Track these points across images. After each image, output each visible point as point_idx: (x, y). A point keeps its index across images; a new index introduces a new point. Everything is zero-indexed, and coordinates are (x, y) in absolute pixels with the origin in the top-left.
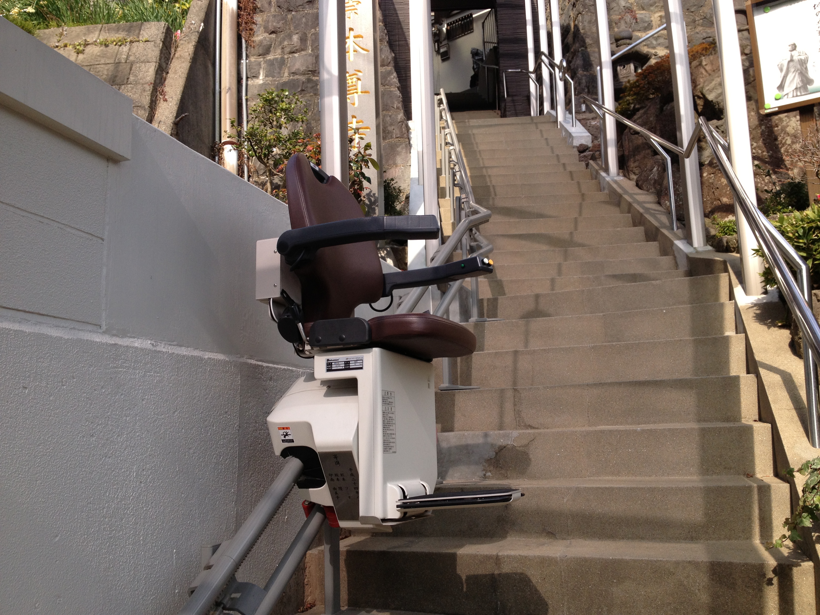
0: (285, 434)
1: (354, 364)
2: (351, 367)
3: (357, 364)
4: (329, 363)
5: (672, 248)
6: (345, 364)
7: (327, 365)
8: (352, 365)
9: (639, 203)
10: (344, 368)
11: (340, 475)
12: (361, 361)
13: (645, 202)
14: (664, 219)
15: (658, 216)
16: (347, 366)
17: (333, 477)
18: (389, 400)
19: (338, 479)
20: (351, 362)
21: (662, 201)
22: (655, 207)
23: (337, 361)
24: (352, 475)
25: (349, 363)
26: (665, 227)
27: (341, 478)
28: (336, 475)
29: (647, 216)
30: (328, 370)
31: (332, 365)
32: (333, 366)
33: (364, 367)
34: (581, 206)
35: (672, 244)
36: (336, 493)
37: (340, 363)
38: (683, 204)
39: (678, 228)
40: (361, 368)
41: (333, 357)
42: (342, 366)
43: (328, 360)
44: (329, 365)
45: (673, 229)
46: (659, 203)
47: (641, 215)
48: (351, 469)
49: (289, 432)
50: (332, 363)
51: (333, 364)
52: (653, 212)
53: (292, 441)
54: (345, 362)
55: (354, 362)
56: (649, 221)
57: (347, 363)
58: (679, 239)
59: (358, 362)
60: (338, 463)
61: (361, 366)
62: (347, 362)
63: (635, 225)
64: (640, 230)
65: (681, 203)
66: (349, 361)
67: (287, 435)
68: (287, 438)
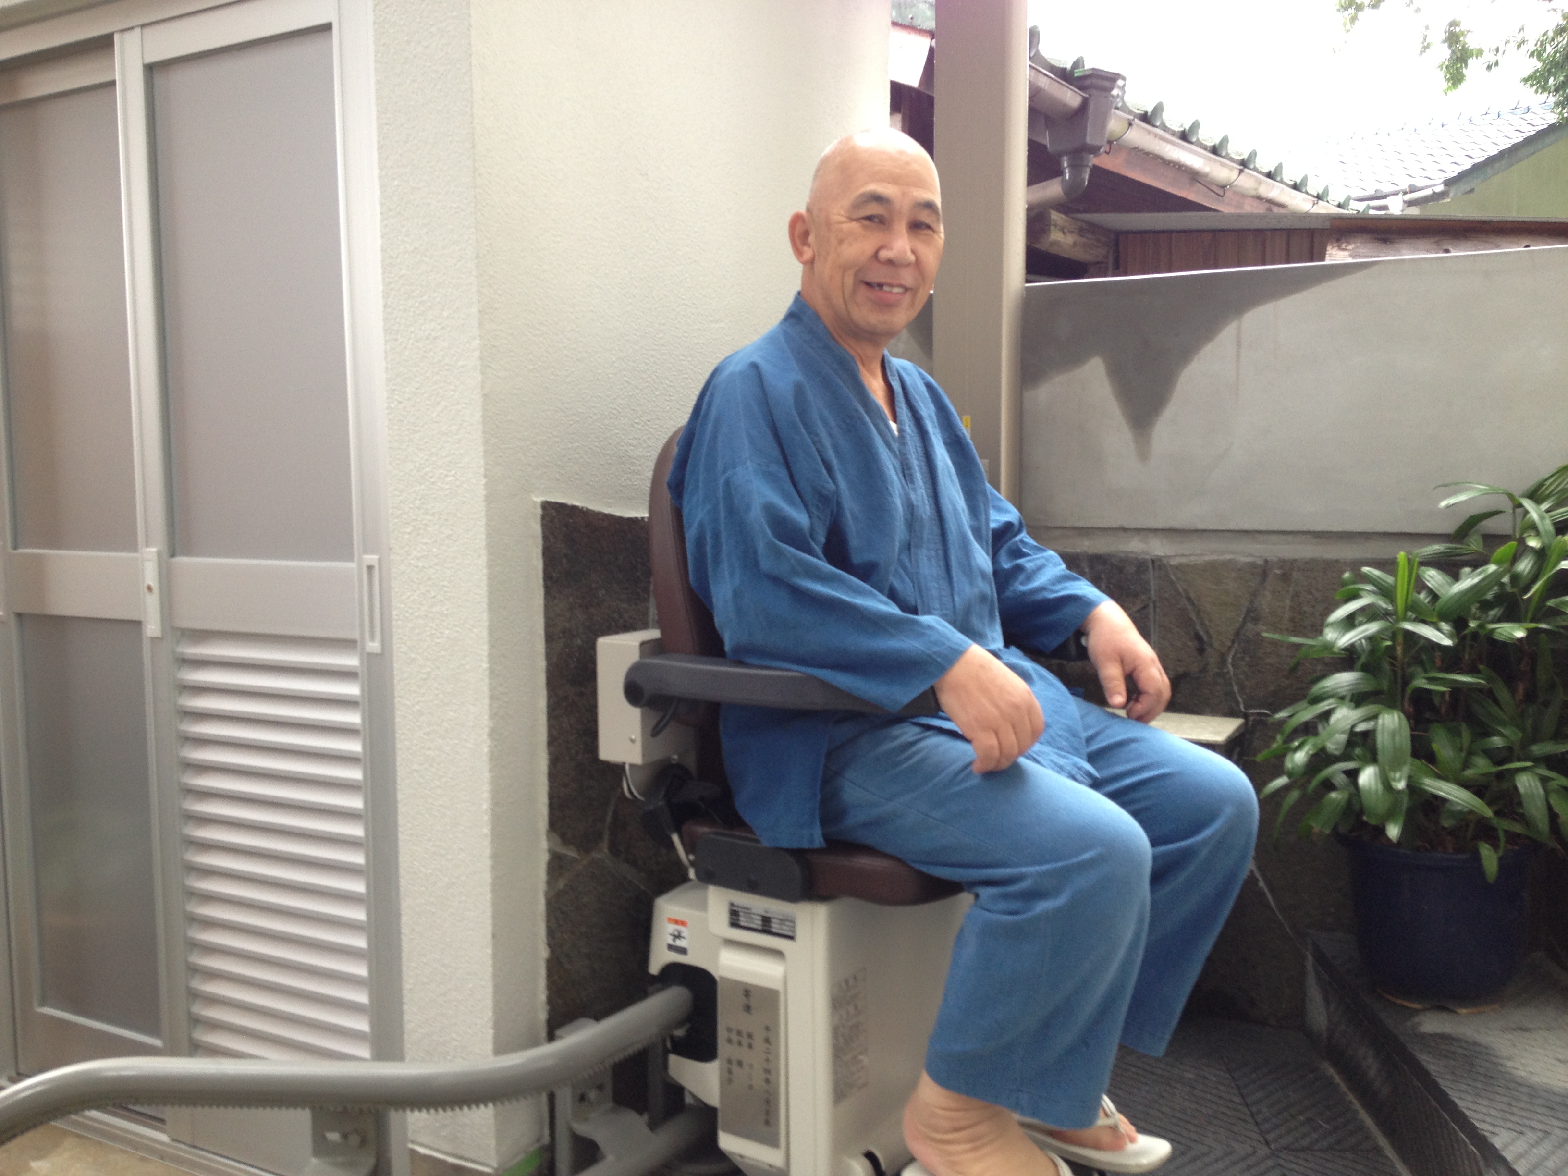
0: (676, 933)
1: (778, 926)
2: (773, 930)
3: (784, 927)
4: (734, 911)
6: (762, 920)
7: (731, 914)
8: (775, 927)
10: (760, 927)
11: (745, 1035)
12: (791, 924)
16: (766, 926)
19: (740, 1044)
20: (772, 920)
23: (748, 911)
24: (767, 1041)
25: (770, 922)
27: (745, 1041)
28: (739, 1033)
30: (733, 924)
31: (738, 915)
32: (741, 918)
33: (796, 938)
36: (730, 1072)
37: (753, 916)
40: (792, 938)
41: (741, 900)
42: (757, 923)
44: (734, 914)
48: (767, 1029)
49: (684, 931)
50: (738, 912)
51: (741, 914)
53: (683, 951)
54: (762, 916)
55: (779, 922)
57: (766, 921)
59: (787, 923)
60: (748, 1008)
61: (792, 934)
62: (766, 917)
66: (770, 918)
67: (678, 936)
68: (679, 943)
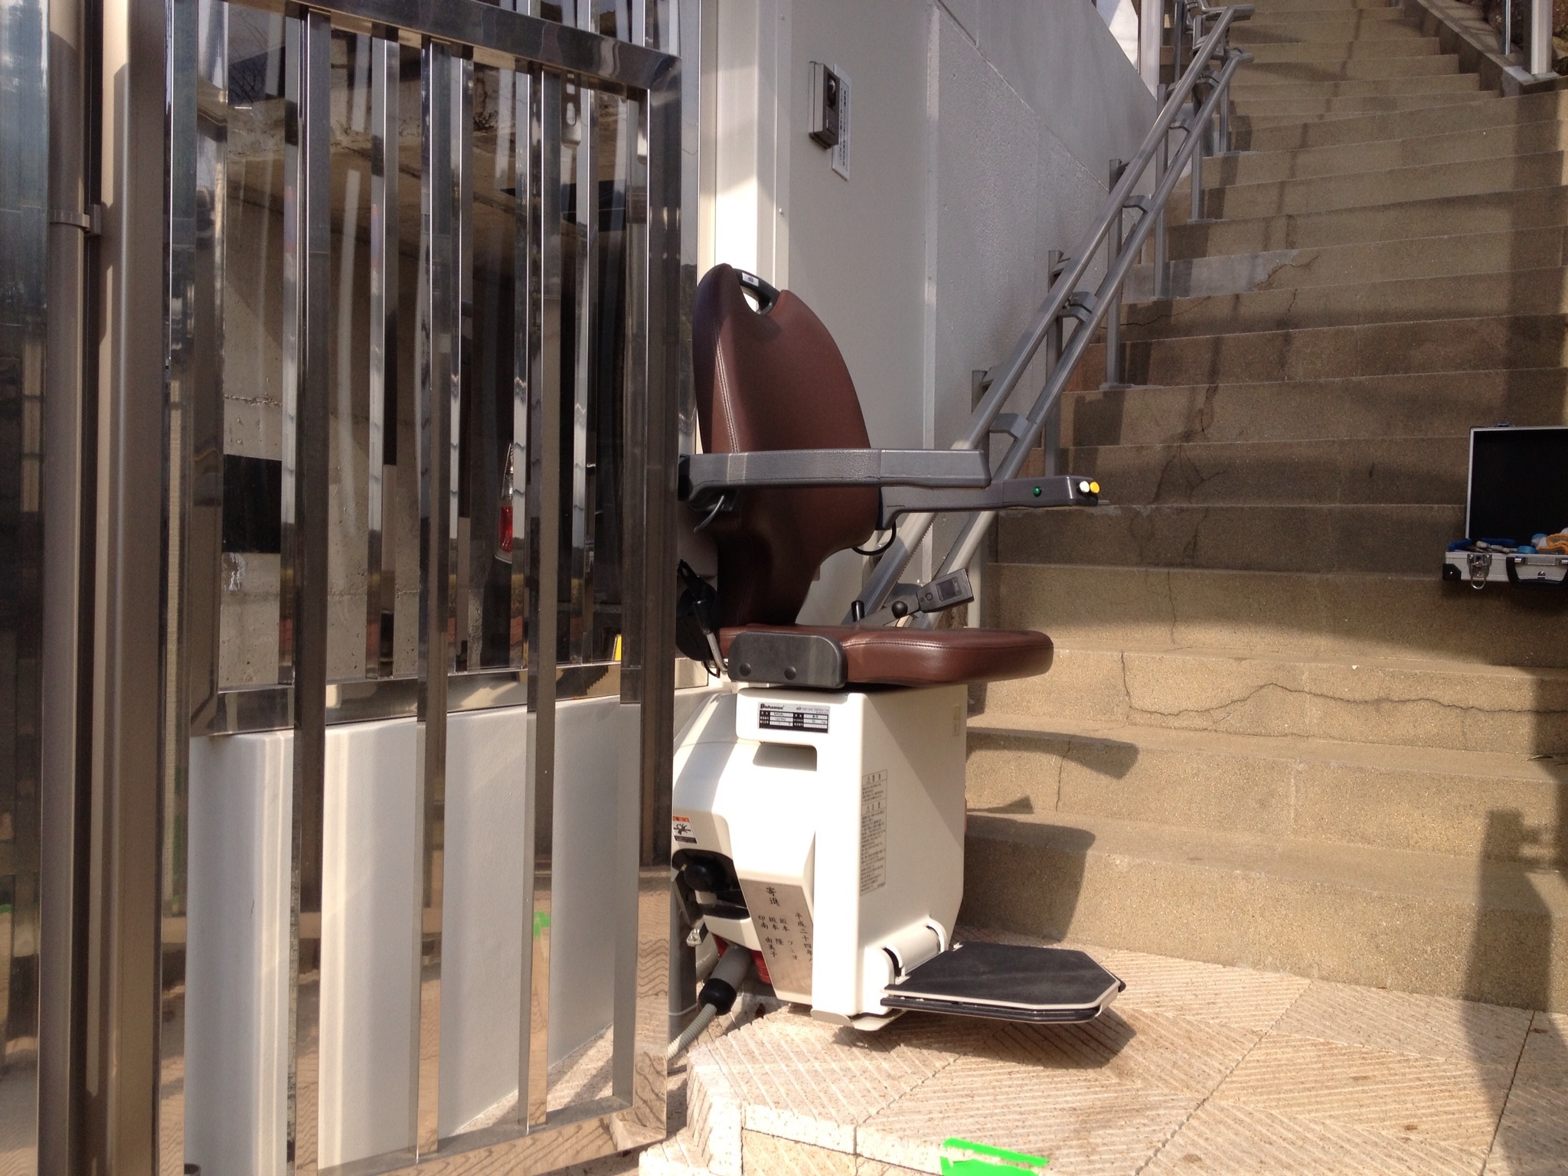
0: (680, 827)
1: (811, 721)
2: (805, 726)
3: (817, 721)
4: (765, 712)
5: (1499, 78)
6: (794, 717)
7: (761, 715)
8: (807, 722)
9: (1454, 20)
10: (792, 725)
11: (778, 921)
12: (826, 717)
13: (1463, 19)
14: (1492, 41)
15: (1483, 37)
16: (798, 723)
17: (767, 922)
18: (876, 790)
19: (774, 926)
20: (805, 716)
21: (1491, 16)
22: (1478, 25)
23: (779, 709)
24: (801, 924)
25: (803, 718)
26: (1492, 51)
27: (780, 926)
28: (771, 920)
29: (1466, 37)
30: (763, 725)
31: (769, 715)
32: (771, 718)
33: (830, 730)
34: (1358, 27)
35: (1501, 71)
36: (771, 947)
37: (785, 715)
38: (1522, 20)
39: (1511, 52)
40: (825, 731)
41: (772, 701)
42: (789, 721)
43: (762, 706)
44: (765, 715)
45: (1503, 52)
46: (1486, 20)
47: (1457, 35)
48: (799, 915)
49: (688, 826)
50: (769, 712)
51: (772, 714)
52: (1474, 31)
53: (694, 841)
54: (794, 714)
55: (811, 716)
56: (1468, 43)
57: (798, 717)
58: (1511, 64)
59: (819, 717)
60: (774, 900)
61: (825, 727)
62: (798, 714)
63: (1443, 51)
64: (1453, 59)
65: (1519, 18)
66: (803, 714)
67: (683, 829)
68: (684, 834)
